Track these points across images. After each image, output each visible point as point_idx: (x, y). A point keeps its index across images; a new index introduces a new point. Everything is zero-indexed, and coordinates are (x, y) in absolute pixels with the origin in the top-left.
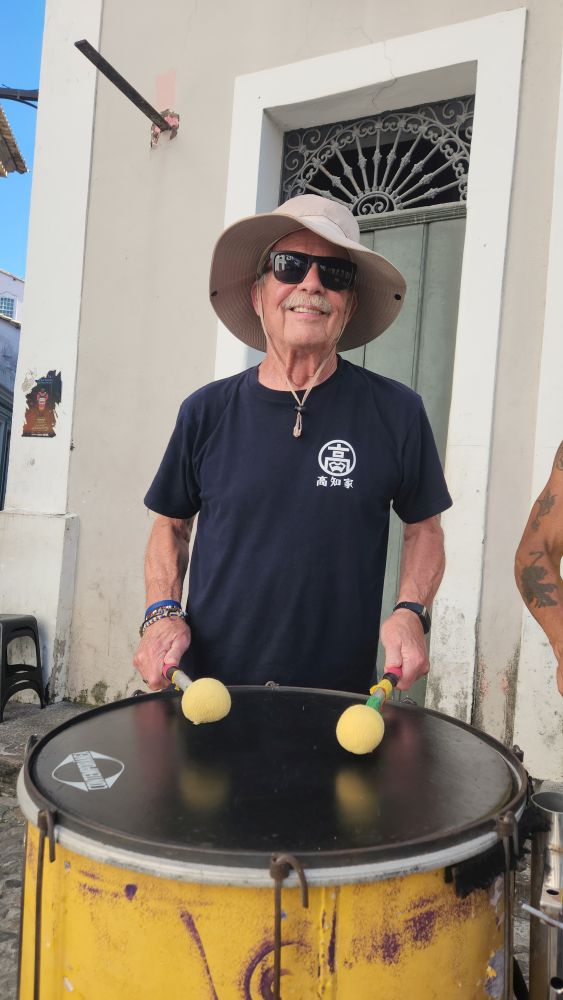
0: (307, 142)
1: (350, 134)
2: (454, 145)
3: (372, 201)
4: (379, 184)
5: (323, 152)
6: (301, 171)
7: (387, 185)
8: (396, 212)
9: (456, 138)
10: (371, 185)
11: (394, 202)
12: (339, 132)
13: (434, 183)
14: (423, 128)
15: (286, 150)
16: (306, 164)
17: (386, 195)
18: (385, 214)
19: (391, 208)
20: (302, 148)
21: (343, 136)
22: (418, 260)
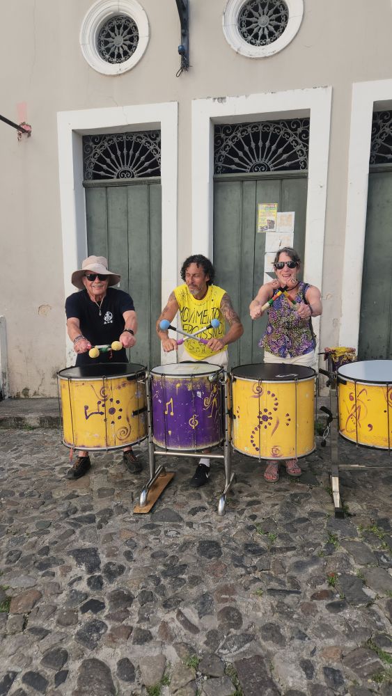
0: (93, 141)
1: (112, 139)
2: (157, 151)
3: (125, 172)
4: (127, 164)
5: (101, 146)
6: (92, 154)
7: (131, 165)
8: (136, 179)
9: (157, 147)
10: (124, 164)
11: (134, 173)
12: (108, 138)
13: (150, 166)
14: (144, 141)
15: (84, 144)
16: (94, 152)
17: (130, 170)
18: (130, 179)
19: (133, 177)
20: (91, 144)
21: (110, 140)
22: (146, 201)
